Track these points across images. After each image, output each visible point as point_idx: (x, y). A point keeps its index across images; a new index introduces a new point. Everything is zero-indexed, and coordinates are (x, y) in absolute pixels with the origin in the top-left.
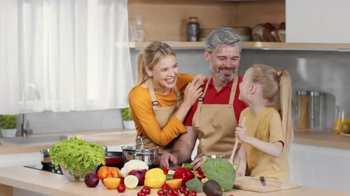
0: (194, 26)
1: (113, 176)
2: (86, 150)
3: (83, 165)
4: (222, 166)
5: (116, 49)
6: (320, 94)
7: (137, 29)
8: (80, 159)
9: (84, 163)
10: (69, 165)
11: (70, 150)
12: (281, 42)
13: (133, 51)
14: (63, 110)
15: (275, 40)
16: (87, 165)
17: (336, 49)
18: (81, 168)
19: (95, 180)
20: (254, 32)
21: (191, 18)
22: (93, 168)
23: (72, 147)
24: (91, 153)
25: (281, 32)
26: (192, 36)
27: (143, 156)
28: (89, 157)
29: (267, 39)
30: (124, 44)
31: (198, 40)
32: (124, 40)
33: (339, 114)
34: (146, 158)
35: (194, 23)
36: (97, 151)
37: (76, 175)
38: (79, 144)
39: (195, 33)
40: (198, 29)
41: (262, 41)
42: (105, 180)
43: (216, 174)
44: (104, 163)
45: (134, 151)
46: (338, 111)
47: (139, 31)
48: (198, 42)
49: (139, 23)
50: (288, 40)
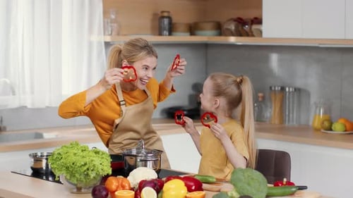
0: (166, 21)
1: (123, 187)
2: (91, 158)
3: (87, 175)
5: (90, 44)
6: (295, 89)
7: (111, 22)
8: (85, 168)
9: (90, 172)
10: (73, 175)
11: (74, 159)
12: (253, 36)
13: (107, 44)
15: (248, 34)
16: (92, 175)
17: (316, 44)
18: (85, 178)
19: (104, 193)
20: (225, 26)
21: (163, 12)
22: (99, 178)
23: (75, 154)
24: (97, 161)
25: (255, 27)
26: (165, 29)
27: (146, 161)
28: (94, 165)
30: (99, 38)
31: (170, 34)
33: (318, 110)
34: (150, 164)
35: (166, 17)
36: (103, 158)
37: (79, 186)
38: (82, 151)
39: (167, 28)
40: (170, 23)
41: (233, 35)
42: (116, 193)
43: (248, 187)
44: (110, 173)
45: (135, 156)
46: (317, 107)
47: (113, 24)
48: (170, 37)
49: (113, 17)
50: (264, 35)
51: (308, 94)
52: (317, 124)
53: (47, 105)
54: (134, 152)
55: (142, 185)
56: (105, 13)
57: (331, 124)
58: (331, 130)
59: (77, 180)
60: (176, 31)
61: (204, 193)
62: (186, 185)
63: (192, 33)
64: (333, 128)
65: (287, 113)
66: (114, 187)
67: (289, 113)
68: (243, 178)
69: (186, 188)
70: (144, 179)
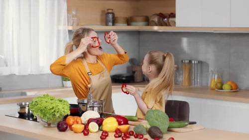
0: (111, 16)
1: (77, 123)
2: (57, 104)
3: (54, 115)
4: (160, 115)
5: (59, 31)
6: (199, 62)
7: (73, 17)
8: (53, 111)
9: (56, 113)
10: (45, 115)
11: (45, 104)
12: (170, 26)
13: (70, 32)
14: (23, 73)
15: (167, 25)
16: (58, 115)
17: (212, 31)
18: (53, 117)
19: (65, 126)
20: (151, 19)
21: (108, 9)
22: (62, 118)
23: (46, 102)
24: (61, 106)
25: (171, 19)
26: (110, 22)
27: (93, 107)
28: (59, 109)
29: (161, 24)
30: (64, 27)
31: (113, 25)
32: (65, 24)
33: (213, 76)
34: (96, 109)
35: (110, 13)
36: (64, 104)
37: (49, 122)
38: (51, 100)
39: (111, 20)
40: (113, 17)
41: (157, 25)
42: (73, 126)
43: (156, 121)
44: (69, 114)
45: (86, 104)
46: (213, 74)
47: (74, 18)
48: (113, 27)
49: (74, 13)
50: (177, 25)
51: (207, 65)
52: (213, 86)
53: (29, 73)
54: (86, 101)
55: (90, 121)
56: (69, 10)
57: (222, 85)
58: (222, 89)
59: (48, 118)
60: (117, 23)
61: (128, 126)
62: (117, 121)
63: (128, 25)
64: (223, 88)
65: (193, 78)
66: (71, 122)
67: (194, 78)
68: (153, 115)
69: (117, 123)
70: (91, 118)
